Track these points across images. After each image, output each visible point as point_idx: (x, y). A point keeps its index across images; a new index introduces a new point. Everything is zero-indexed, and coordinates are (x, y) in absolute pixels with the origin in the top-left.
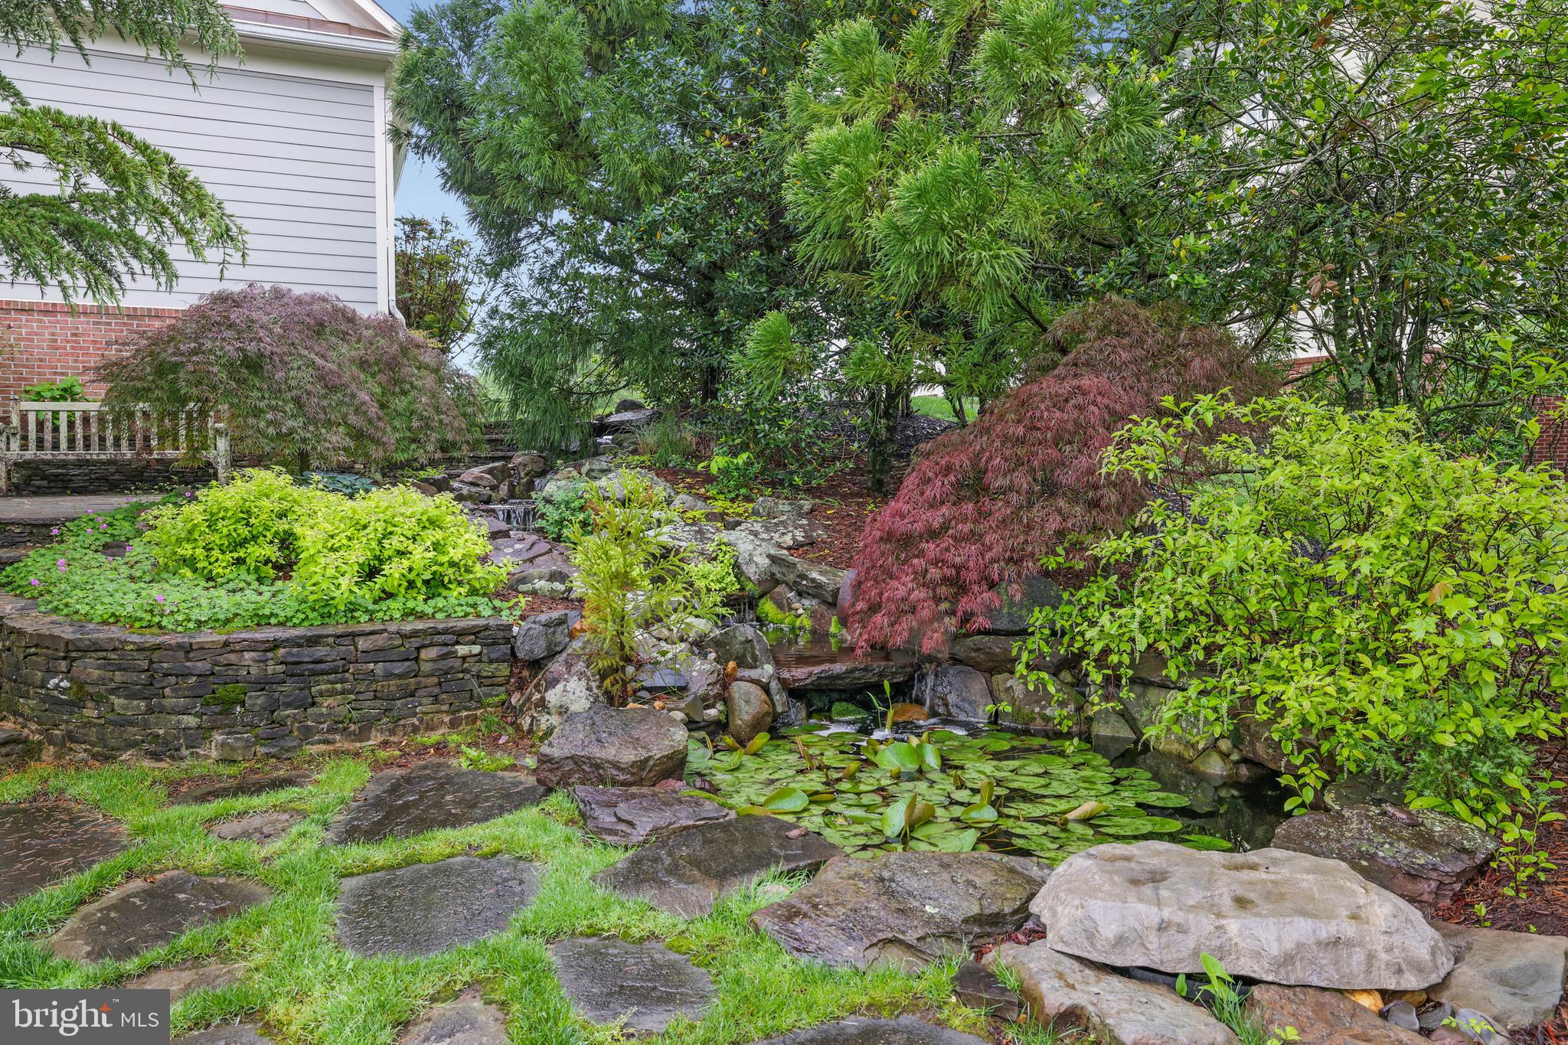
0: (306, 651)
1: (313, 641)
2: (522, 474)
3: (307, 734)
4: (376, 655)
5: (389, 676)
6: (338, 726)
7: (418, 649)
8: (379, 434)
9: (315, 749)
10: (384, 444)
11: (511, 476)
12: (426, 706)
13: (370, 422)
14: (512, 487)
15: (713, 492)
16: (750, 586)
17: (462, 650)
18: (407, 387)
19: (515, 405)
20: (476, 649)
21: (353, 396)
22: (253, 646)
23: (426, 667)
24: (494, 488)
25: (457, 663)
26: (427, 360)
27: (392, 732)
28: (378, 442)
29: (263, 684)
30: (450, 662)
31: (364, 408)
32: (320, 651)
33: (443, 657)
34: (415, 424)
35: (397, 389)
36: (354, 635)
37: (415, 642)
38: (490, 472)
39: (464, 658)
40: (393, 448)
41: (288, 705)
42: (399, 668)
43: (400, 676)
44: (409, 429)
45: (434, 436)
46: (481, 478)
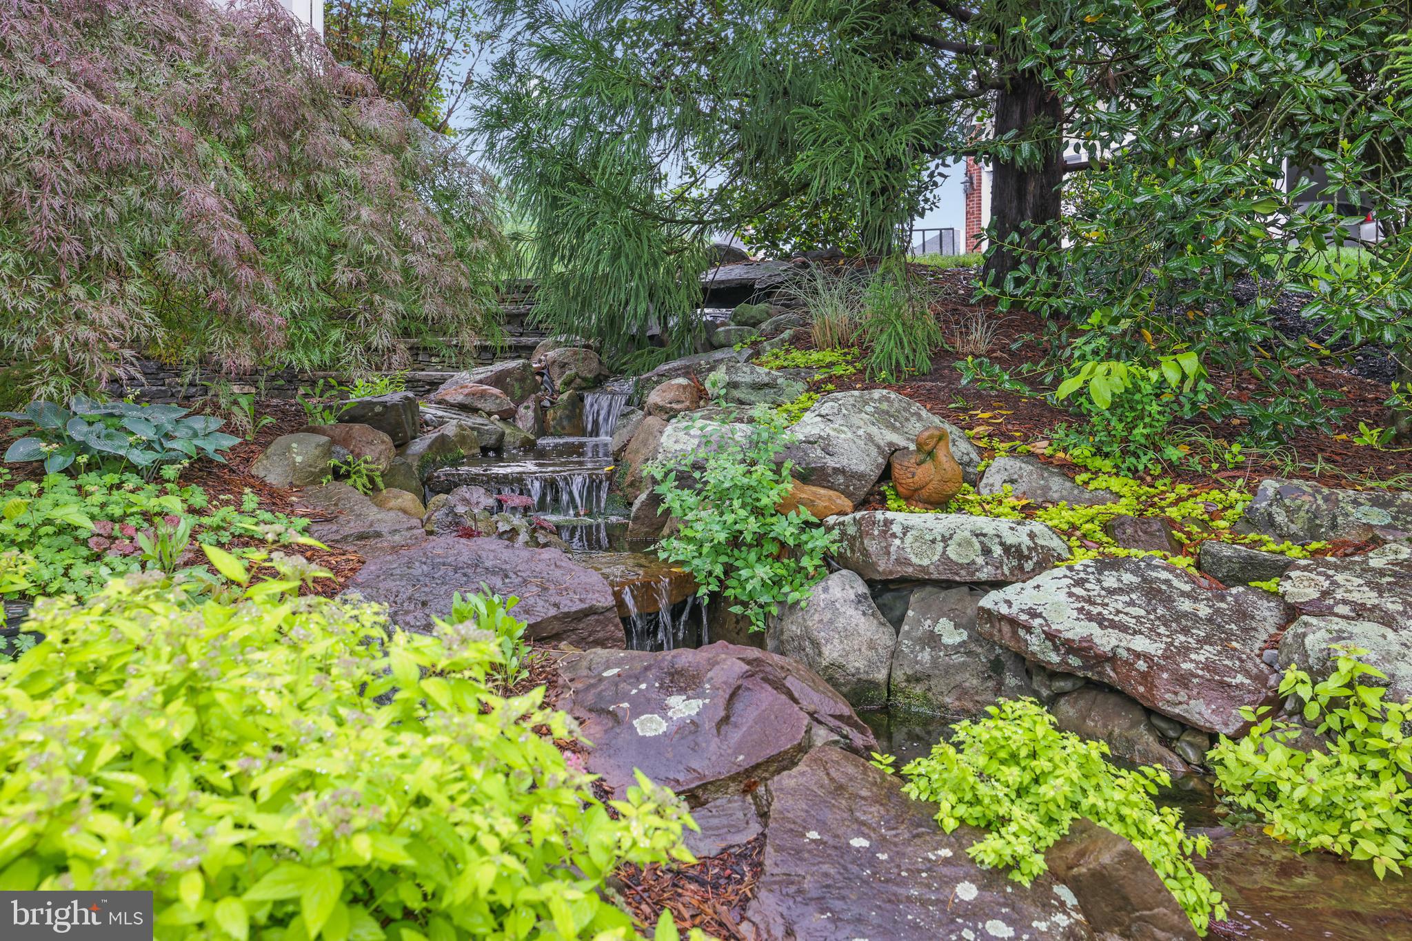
2: (558, 383)
8: (241, 302)
10: (256, 328)
11: (536, 388)
13: (216, 267)
14: (541, 412)
15: (1082, 452)
18: (327, 180)
19: (548, 243)
21: (173, 196)
24: (508, 416)
26: (374, 124)
28: (239, 324)
31: (201, 229)
34: (343, 277)
35: (298, 186)
38: (498, 380)
40: (279, 337)
44: (327, 287)
45: (390, 308)
46: (483, 395)
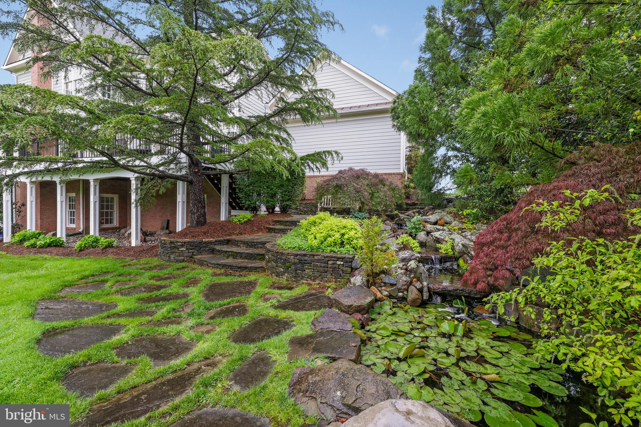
0: (303, 257)
1: (305, 255)
3: (302, 278)
4: (318, 261)
5: (321, 267)
6: (309, 277)
7: (328, 261)
9: (304, 281)
12: (329, 276)
16: (456, 253)
17: (338, 263)
20: (342, 263)
22: (293, 255)
23: (329, 266)
25: (337, 266)
27: (321, 281)
29: (294, 264)
30: (335, 266)
32: (306, 258)
33: (334, 264)
36: (314, 255)
37: (327, 259)
39: (339, 265)
41: (299, 270)
42: (323, 265)
43: (323, 267)
